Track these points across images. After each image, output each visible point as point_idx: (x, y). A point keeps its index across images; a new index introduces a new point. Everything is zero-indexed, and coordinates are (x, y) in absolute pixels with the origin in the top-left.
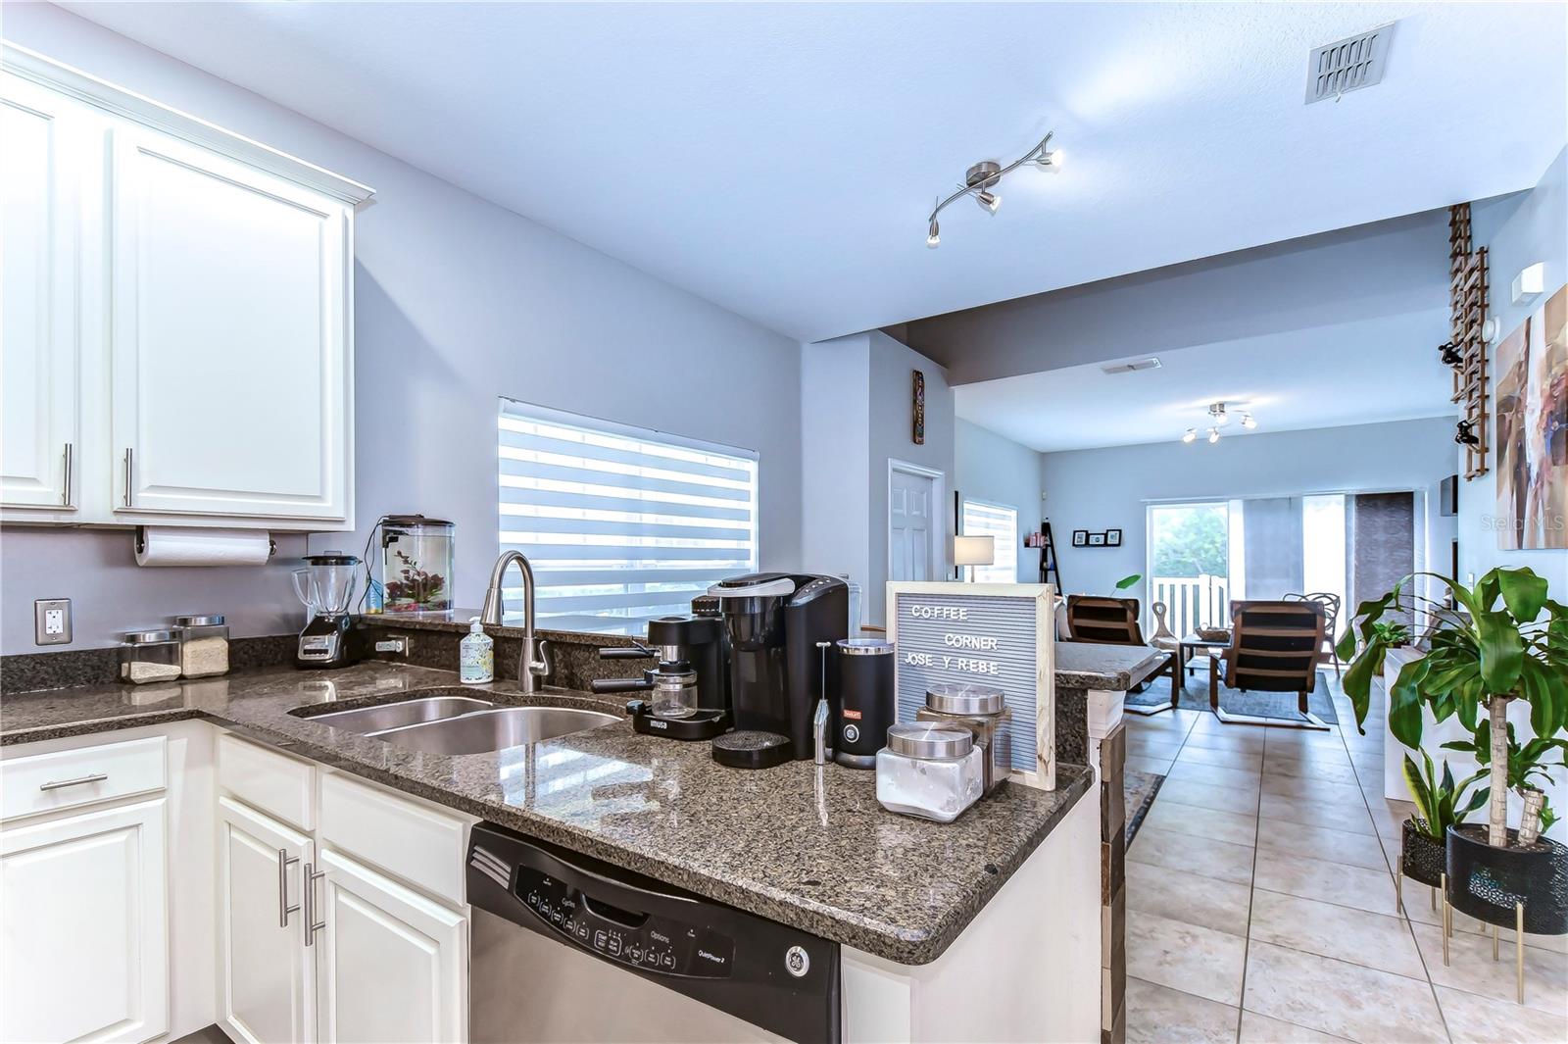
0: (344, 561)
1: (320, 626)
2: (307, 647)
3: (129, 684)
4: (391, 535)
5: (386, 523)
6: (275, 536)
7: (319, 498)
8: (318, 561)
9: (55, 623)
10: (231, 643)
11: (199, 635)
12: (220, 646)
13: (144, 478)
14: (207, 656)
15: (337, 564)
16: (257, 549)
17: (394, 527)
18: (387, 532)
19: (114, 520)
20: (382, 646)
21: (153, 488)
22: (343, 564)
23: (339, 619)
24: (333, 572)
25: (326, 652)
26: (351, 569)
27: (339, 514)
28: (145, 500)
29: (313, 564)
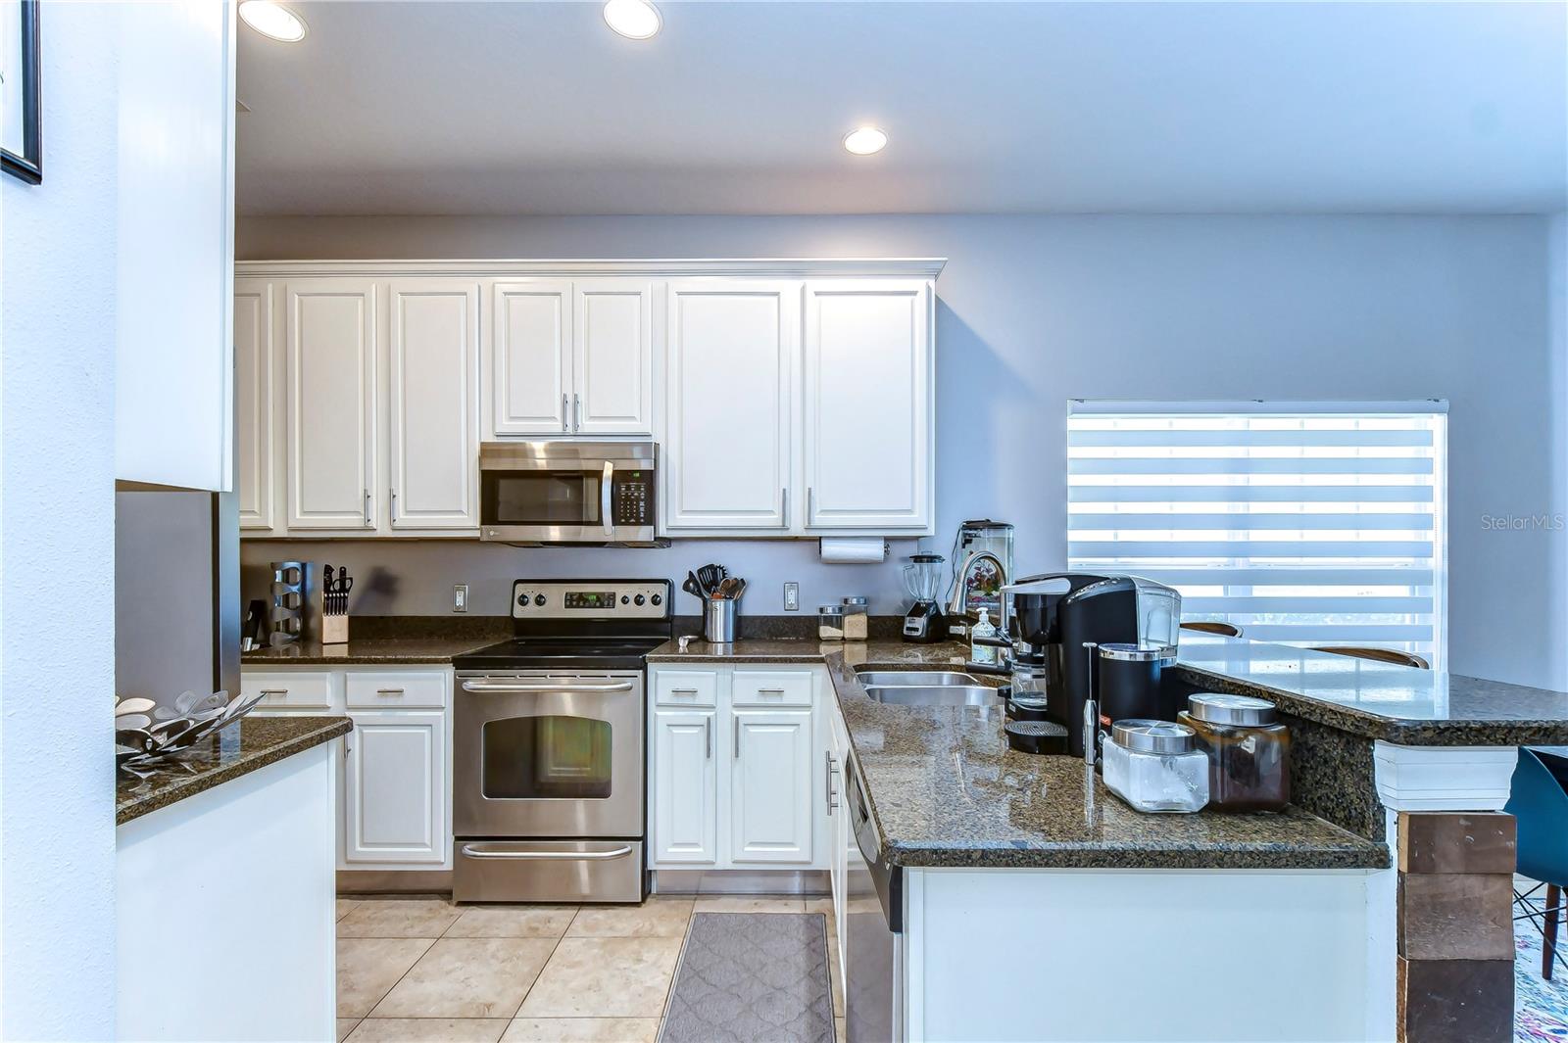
0: (932, 559)
1: (917, 610)
2: (908, 625)
3: (820, 640)
4: (967, 538)
5: (964, 528)
6: (887, 539)
7: (909, 511)
8: (918, 559)
9: (792, 598)
10: (869, 618)
11: (854, 611)
12: (863, 619)
13: (817, 507)
14: (856, 626)
15: (928, 562)
16: (876, 550)
17: (971, 530)
18: (965, 535)
19: (804, 534)
20: (954, 629)
21: (823, 511)
22: (931, 562)
23: (929, 605)
24: (926, 567)
25: (917, 630)
26: (937, 565)
27: (923, 522)
28: (819, 520)
29: (915, 562)
